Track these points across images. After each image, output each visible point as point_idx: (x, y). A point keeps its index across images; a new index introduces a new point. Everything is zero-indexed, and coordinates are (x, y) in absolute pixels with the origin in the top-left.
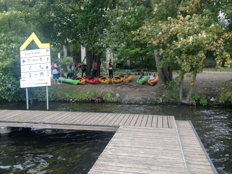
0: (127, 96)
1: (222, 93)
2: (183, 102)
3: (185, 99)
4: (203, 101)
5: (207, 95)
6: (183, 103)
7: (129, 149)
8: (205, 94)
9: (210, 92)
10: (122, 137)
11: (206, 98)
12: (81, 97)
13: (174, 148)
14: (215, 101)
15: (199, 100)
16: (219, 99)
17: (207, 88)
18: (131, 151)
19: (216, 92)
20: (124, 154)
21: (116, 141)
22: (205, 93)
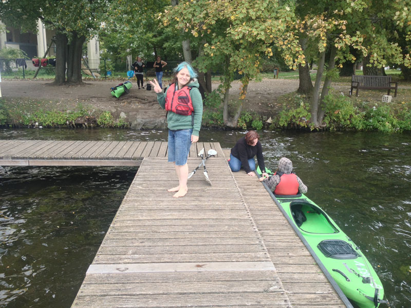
0: (139, 117)
1: (284, 111)
2: (229, 124)
3: (231, 121)
4: (256, 123)
5: (262, 114)
6: (228, 127)
7: (166, 183)
8: (259, 113)
9: (266, 110)
10: (152, 171)
11: (261, 119)
12: (56, 118)
13: (225, 178)
14: (274, 123)
15: (251, 121)
16: (279, 121)
17: (262, 103)
18: (169, 185)
19: (275, 109)
20: (161, 189)
21: (144, 175)
22: (260, 110)
